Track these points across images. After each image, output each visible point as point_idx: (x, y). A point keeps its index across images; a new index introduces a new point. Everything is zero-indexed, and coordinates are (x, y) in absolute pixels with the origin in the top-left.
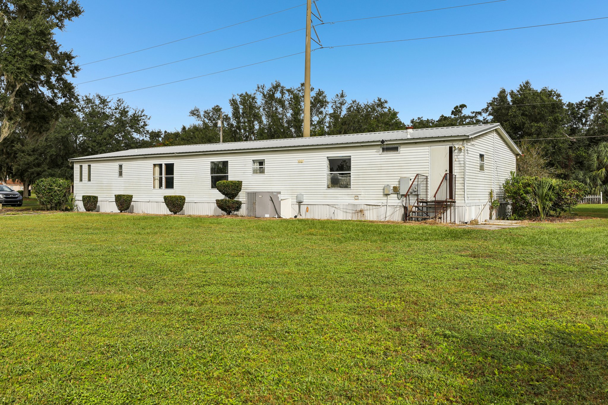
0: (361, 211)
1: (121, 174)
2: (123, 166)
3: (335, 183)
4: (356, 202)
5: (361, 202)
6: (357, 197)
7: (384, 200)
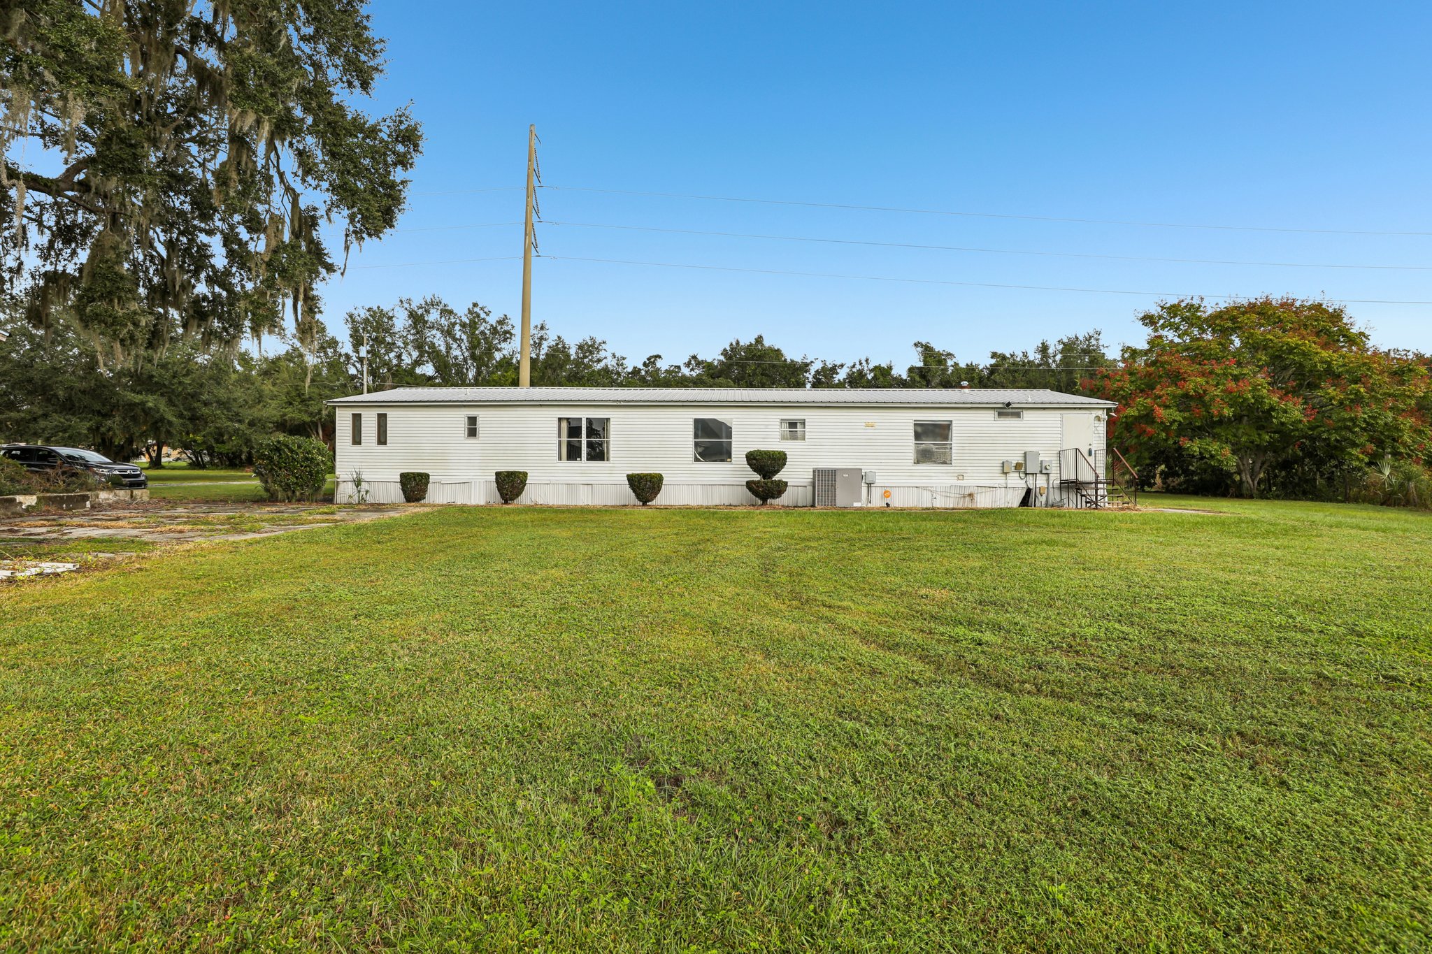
0: (971, 495)
1: (472, 432)
2: (479, 421)
3: (924, 456)
4: (960, 483)
5: (970, 482)
6: (961, 476)
7: (1001, 480)
